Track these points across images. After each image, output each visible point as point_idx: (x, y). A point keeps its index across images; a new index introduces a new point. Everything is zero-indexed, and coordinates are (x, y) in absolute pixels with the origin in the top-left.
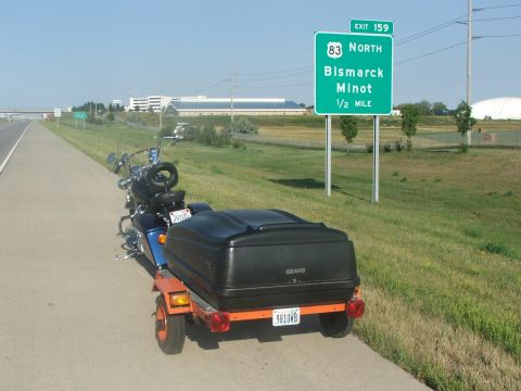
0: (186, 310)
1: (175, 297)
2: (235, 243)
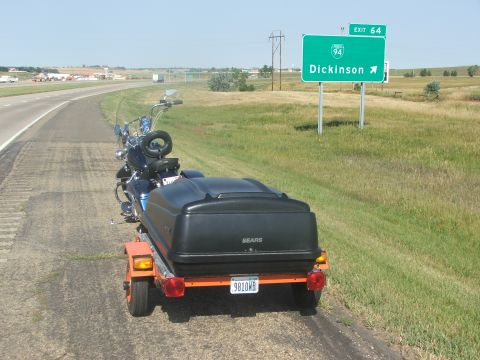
0: (148, 273)
1: (137, 261)
2: (192, 210)
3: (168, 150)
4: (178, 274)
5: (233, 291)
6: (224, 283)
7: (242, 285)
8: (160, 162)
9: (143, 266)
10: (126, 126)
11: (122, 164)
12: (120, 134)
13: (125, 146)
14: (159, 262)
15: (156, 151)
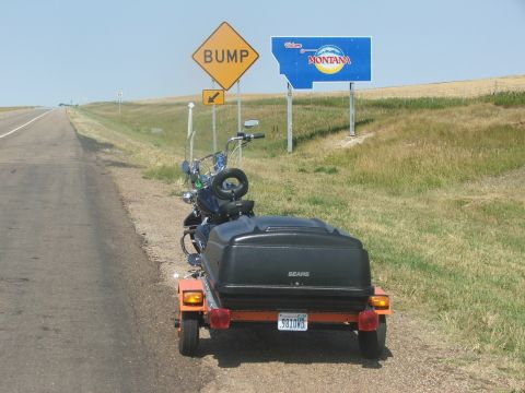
0: (198, 308)
2: (239, 242)
3: (244, 190)
4: (224, 307)
5: (281, 326)
7: (290, 323)
8: (233, 203)
9: (192, 300)
10: (197, 163)
12: (189, 172)
13: (194, 187)
14: (210, 297)
15: (230, 191)
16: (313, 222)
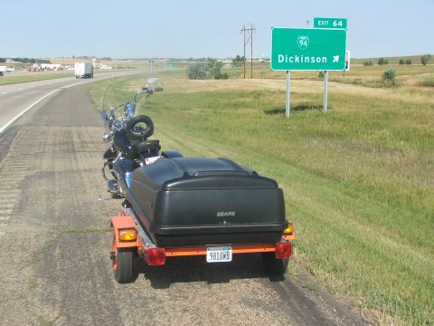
0: (132, 244)
1: (122, 233)
2: (171, 187)
3: (150, 133)
4: (159, 245)
5: (209, 259)
6: (201, 253)
7: (217, 255)
8: (143, 143)
9: (128, 238)
10: (112, 111)
11: (109, 146)
12: (107, 119)
13: (111, 130)
14: (142, 233)
15: (140, 133)
16: (220, 161)
